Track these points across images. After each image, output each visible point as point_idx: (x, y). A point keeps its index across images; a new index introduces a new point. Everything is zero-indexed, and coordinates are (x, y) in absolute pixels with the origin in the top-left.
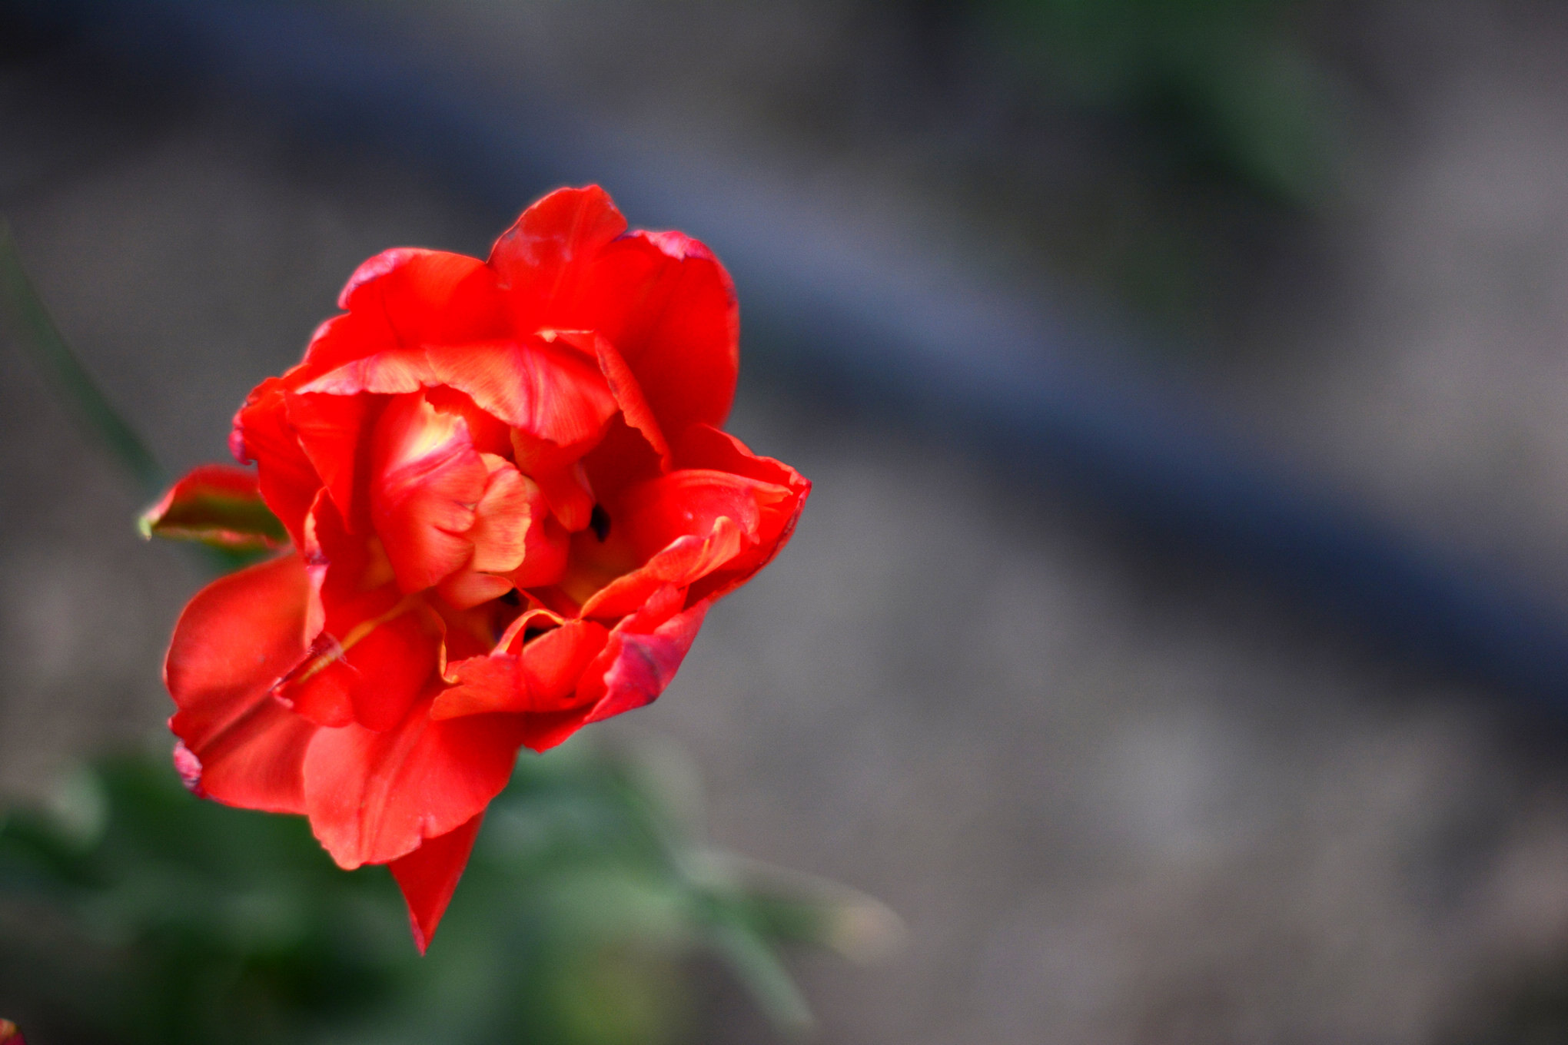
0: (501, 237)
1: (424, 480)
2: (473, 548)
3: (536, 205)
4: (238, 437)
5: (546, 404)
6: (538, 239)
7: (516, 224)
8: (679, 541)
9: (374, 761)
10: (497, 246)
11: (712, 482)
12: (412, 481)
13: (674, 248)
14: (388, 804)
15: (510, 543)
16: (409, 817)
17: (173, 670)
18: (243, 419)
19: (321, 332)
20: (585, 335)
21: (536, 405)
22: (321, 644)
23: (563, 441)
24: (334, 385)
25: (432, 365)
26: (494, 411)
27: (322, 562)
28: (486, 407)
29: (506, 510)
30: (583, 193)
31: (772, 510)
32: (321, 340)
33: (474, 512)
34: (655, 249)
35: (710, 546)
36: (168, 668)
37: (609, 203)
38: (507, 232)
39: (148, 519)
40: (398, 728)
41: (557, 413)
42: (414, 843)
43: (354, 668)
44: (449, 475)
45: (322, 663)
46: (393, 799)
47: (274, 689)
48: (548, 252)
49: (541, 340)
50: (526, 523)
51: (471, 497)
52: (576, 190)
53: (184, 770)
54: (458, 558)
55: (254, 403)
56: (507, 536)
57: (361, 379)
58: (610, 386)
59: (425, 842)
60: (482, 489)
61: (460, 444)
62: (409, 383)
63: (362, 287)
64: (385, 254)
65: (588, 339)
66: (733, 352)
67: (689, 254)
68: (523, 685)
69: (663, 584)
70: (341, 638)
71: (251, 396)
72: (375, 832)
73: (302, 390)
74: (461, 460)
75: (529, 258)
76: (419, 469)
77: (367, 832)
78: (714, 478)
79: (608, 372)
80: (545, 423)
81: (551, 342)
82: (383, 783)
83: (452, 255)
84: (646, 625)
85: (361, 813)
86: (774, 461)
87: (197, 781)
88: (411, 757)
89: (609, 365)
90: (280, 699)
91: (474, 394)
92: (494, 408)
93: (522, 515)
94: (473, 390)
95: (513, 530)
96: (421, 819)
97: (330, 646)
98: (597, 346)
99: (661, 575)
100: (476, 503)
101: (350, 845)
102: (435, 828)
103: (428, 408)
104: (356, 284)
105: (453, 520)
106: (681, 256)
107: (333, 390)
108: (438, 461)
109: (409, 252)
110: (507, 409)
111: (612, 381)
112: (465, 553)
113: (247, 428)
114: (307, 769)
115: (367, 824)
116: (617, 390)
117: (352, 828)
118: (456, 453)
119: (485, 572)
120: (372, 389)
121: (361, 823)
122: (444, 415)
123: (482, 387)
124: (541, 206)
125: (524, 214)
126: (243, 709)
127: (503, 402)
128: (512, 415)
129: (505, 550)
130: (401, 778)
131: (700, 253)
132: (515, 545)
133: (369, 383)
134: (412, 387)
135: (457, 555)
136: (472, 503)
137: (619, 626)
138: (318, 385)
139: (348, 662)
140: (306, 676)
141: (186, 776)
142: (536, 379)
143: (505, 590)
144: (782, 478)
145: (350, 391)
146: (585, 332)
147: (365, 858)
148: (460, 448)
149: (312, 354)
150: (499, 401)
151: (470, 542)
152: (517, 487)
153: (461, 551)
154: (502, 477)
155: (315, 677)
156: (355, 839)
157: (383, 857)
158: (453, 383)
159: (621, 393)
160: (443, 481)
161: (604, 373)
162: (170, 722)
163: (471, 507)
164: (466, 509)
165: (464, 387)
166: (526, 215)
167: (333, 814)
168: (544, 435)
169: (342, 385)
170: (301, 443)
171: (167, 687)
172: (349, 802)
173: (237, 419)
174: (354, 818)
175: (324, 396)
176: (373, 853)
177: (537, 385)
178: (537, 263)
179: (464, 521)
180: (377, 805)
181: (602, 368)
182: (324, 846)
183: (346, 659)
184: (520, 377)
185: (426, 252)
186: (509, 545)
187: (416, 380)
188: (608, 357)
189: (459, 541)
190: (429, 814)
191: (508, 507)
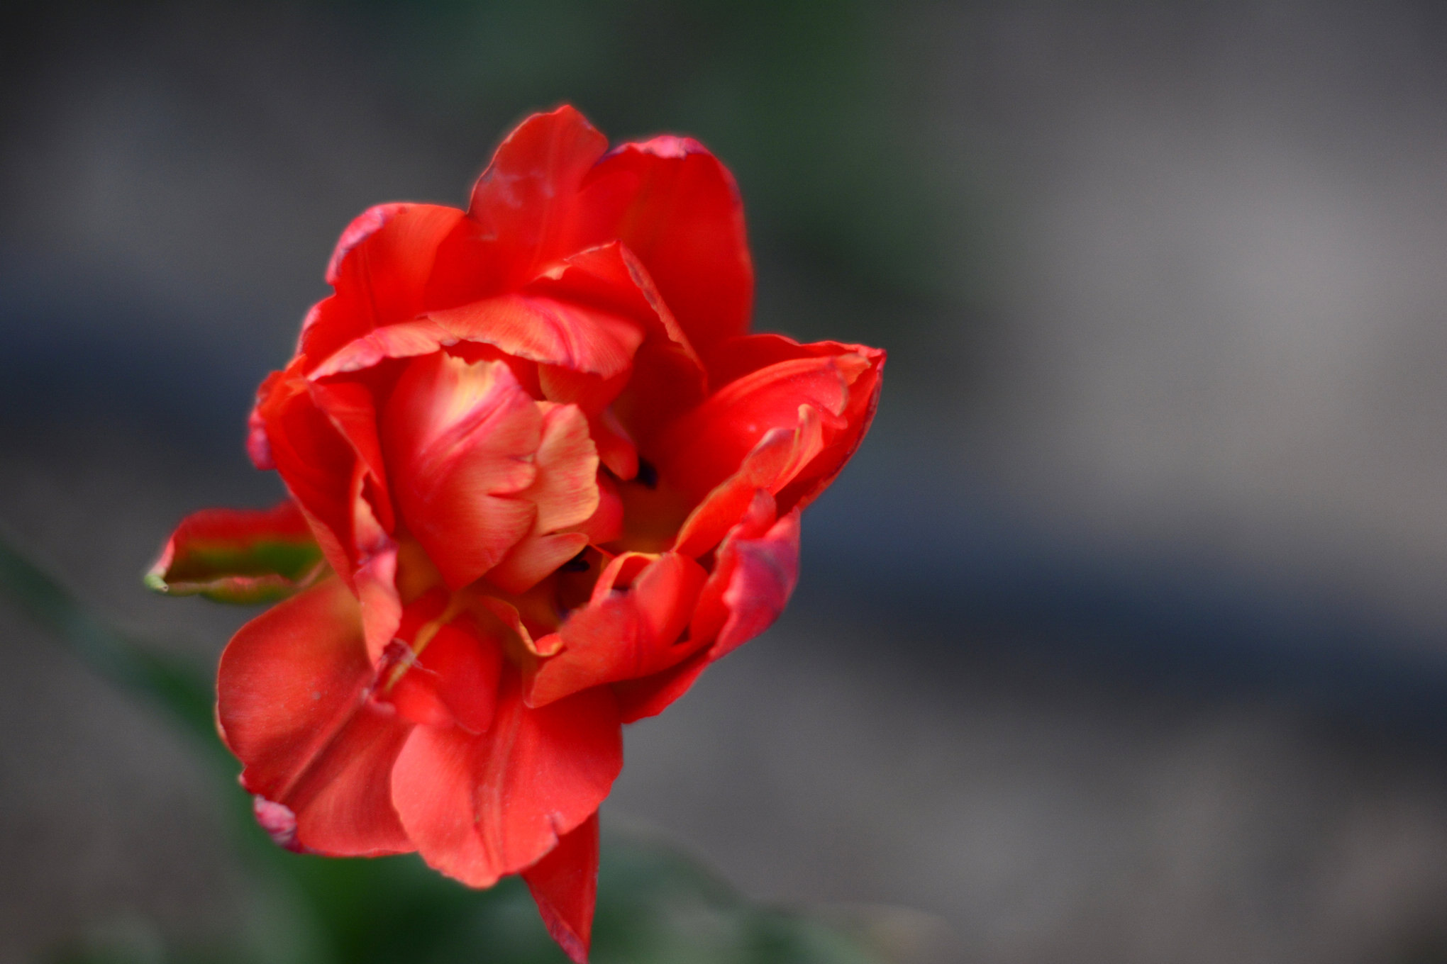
0: (478, 181)
1: (469, 442)
2: (536, 508)
3: (509, 138)
4: (261, 437)
5: (578, 337)
6: (515, 177)
7: (491, 164)
8: (768, 436)
9: (476, 771)
10: (476, 193)
11: (778, 376)
12: (457, 448)
13: (669, 148)
14: (504, 812)
15: (579, 489)
16: (533, 818)
18: (262, 415)
19: (311, 317)
20: (604, 252)
21: (568, 339)
22: (393, 651)
23: (607, 372)
24: (347, 362)
25: (441, 326)
26: (526, 354)
28: (516, 352)
29: (569, 454)
30: (556, 116)
32: (312, 327)
33: (534, 463)
34: (650, 156)
35: (801, 436)
36: (223, 722)
37: (584, 122)
38: (483, 174)
39: (156, 575)
40: (492, 730)
41: (592, 345)
42: (550, 841)
43: (432, 672)
44: (500, 427)
45: (399, 671)
46: (508, 805)
47: (369, 697)
48: (528, 189)
49: (548, 281)
50: (593, 462)
51: (526, 447)
52: (548, 114)
53: (274, 825)
54: (520, 524)
55: (268, 400)
56: (575, 483)
57: (374, 349)
58: (647, 298)
59: (561, 838)
60: (536, 435)
61: (505, 389)
62: (427, 344)
63: (353, 252)
64: (368, 213)
65: (611, 252)
66: (745, 258)
67: (689, 150)
68: (633, 634)
69: (759, 490)
70: (412, 641)
71: (262, 392)
72: (500, 843)
73: (313, 377)
74: (511, 405)
75: (510, 199)
76: (463, 430)
77: (491, 845)
78: (779, 371)
79: (642, 283)
80: (583, 357)
81: (559, 278)
82: (493, 791)
83: (433, 207)
84: (759, 531)
85: (478, 827)
86: (835, 343)
87: (292, 831)
88: (514, 756)
89: (641, 274)
90: (376, 705)
91: (497, 342)
92: (525, 350)
93: (588, 454)
94: (495, 339)
95: (580, 474)
96: (547, 817)
97: (403, 653)
98: (623, 257)
99: (755, 481)
100: (534, 452)
101: (477, 863)
102: (567, 822)
103: (458, 363)
104: (346, 249)
105: (510, 480)
106: (682, 153)
107: (350, 366)
108: (484, 415)
109: (393, 207)
110: (540, 349)
111: (647, 293)
112: (528, 516)
113: (267, 427)
114: (398, 800)
115: (489, 837)
116: (654, 300)
117: (473, 845)
118: (503, 401)
119: (552, 533)
120: (394, 354)
121: (482, 838)
122: (479, 364)
123: (504, 335)
124: (515, 138)
125: (498, 151)
126: (312, 753)
127: (533, 344)
128: (547, 354)
129: (575, 498)
130: (510, 782)
131: (697, 150)
132: (586, 489)
133: (388, 349)
134: (432, 347)
135: (518, 521)
136: (530, 453)
137: (726, 543)
138: (330, 367)
139: (426, 666)
140: (390, 685)
141: (279, 830)
142: (557, 317)
143: (579, 548)
145: (371, 361)
146: (606, 246)
147: (500, 870)
148: (506, 393)
149: (304, 345)
150: (528, 343)
151: (531, 502)
152: (577, 422)
153: (522, 514)
154: (557, 417)
155: (398, 686)
156: (480, 854)
157: (516, 866)
158: (473, 337)
160: (493, 436)
161: (637, 285)
162: (241, 779)
163: (529, 459)
164: (524, 462)
165: (487, 339)
166: (500, 152)
167: (444, 837)
168: (586, 368)
170: (334, 422)
172: (463, 815)
173: (256, 416)
174: (472, 834)
175: (340, 377)
176: (507, 863)
177: (561, 323)
178: (519, 204)
179: (523, 477)
180: (493, 816)
181: (634, 280)
182: (446, 874)
183: (421, 664)
184: (541, 317)
185: (410, 206)
186: (578, 492)
187: (433, 340)
188: (638, 266)
189: (519, 504)
190: (553, 811)
191: (570, 449)
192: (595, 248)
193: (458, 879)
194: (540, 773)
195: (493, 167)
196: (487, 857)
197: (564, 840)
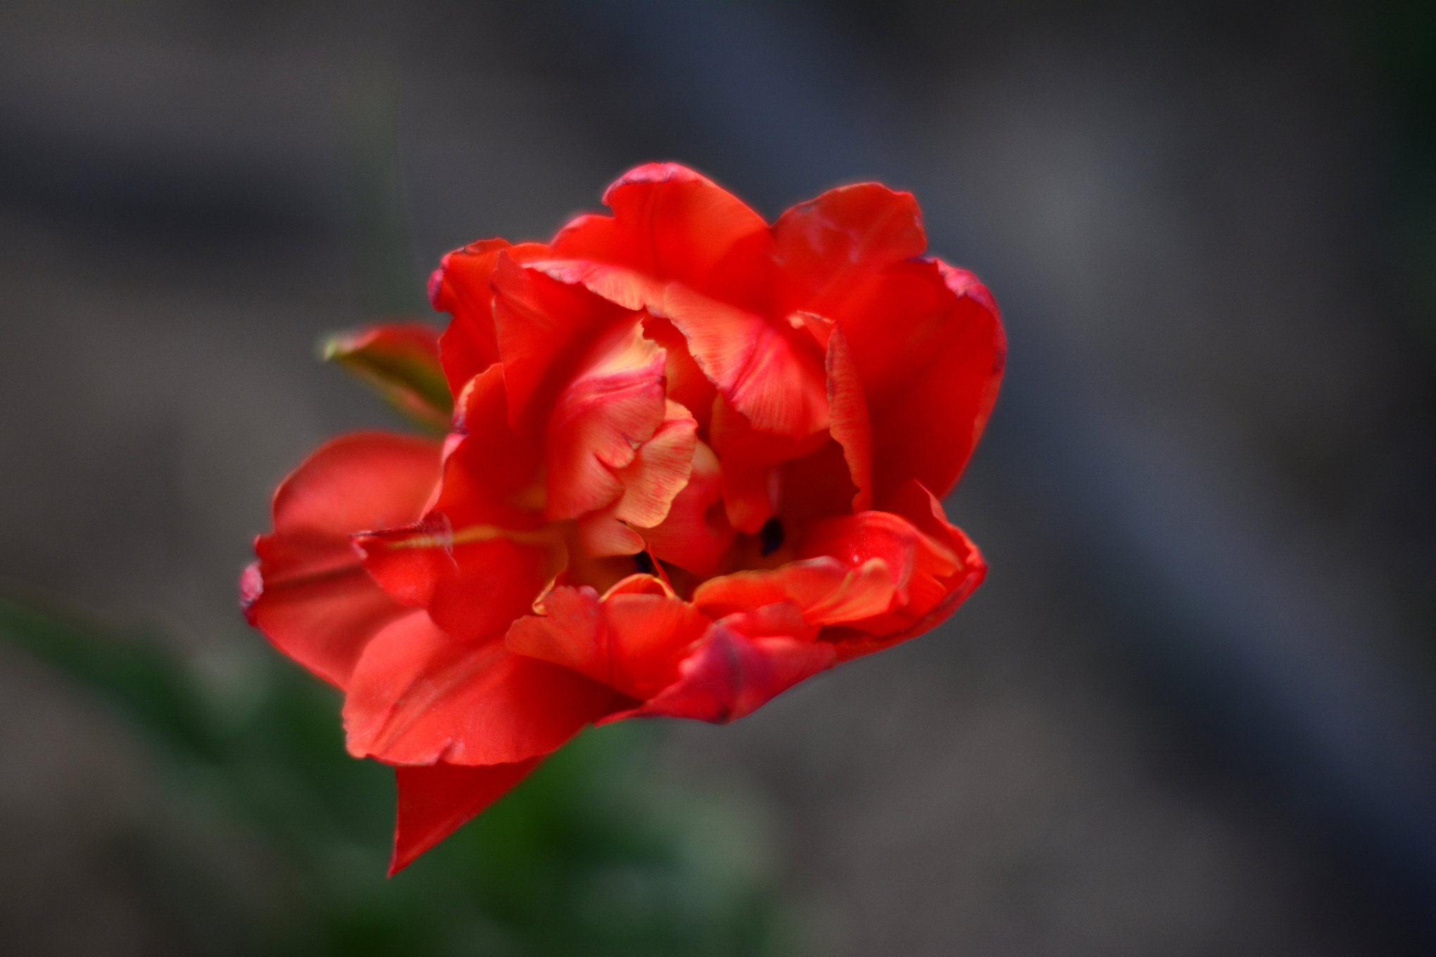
0: (795, 206)
1: (602, 398)
2: (623, 492)
3: (842, 189)
4: (438, 276)
5: (758, 380)
6: (831, 225)
7: (813, 200)
8: (821, 561)
9: (433, 668)
10: (789, 215)
11: (888, 525)
12: (591, 397)
13: (957, 282)
14: (427, 712)
15: (658, 500)
16: (440, 733)
17: (287, 494)
18: (451, 262)
19: (577, 221)
20: (825, 324)
21: (748, 376)
22: (433, 523)
23: (760, 423)
24: (557, 269)
25: (665, 297)
26: (701, 362)
27: (463, 432)
28: (695, 356)
29: (670, 463)
30: (895, 197)
31: (939, 583)
32: (573, 230)
33: (637, 451)
34: (940, 279)
35: (851, 583)
36: (282, 489)
37: (916, 218)
38: (802, 204)
39: (336, 345)
40: (474, 644)
41: (765, 394)
42: (430, 758)
43: (455, 563)
44: (627, 402)
45: (423, 541)
46: (434, 709)
47: (358, 536)
48: (838, 244)
49: (788, 324)
50: (682, 484)
51: (639, 435)
52: (889, 190)
53: (246, 589)
54: (603, 497)
55: (472, 254)
56: (659, 492)
57: (585, 273)
58: (827, 385)
59: (441, 764)
60: (652, 430)
61: (650, 375)
62: (633, 300)
63: (630, 185)
64: (666, 165)
65: (827, 328)
67: (970, 294)
68: (604, 643)
69: (789, 602)
70: (457, 526)
71: (472, 246)
72: (400, 732)
73: (526, 265)
74: (643, 390)
75: (815, 242)
76: (602, 386)
77: (391, 729)
78: (891, 521)
79: (831, 369)
80: (746, 398)
81: (795, 327)
82: (432, 691)
83: (739, 202)
84: (754, 631)
85: (395, 709)
86: (961, 533)
87: (251, 603)
88: (474, 678)
89: (836, 362)
90: (356, 546)
91: (691, 339)
92: (702, 360)
93: (682, 475)
94: (691, 335)
95: (666, 486)
96: (449, 740)
97: (442, 530)
98: (830, 338)
99: (792, 591)
100: (643, 443)
101: (369, 734)
102: (459, 756)
103: (639, 330)
104: (624, 182)
105: (614, 454)
106: (960, 292)
107: (554, 273)
108: (625, 384)
109: (690, 174)
110: (717, 367)
111: (832, 381)
112: (612, 493)
113: (451, 273)
115: (397, 721)
116: (834, 393)
117: (379, 720)
118: (642, 383)
119: (623, 522)
120: (590, 287)
121: (391, 718)
122: (651, 342)
123: (702, 337)
124: (848, 192)
125: (828, 192)
127: (716, 359)
128: (718, 374)
129: (651, 505)
130: (452, 694)
131: (982, 299)
132: (662, 503)
133: (591, 281)
134: (635, 306)
135: (604, 493)
136: (638, 441)
137: (724, 621)
138: (542, 265)
139: (454, 555)
140: (400, 544)
141: (246, 595)
142: (762, 355)
143: (637, 550)
144: (963, 552)
145: (569, 279)
146: (826, 320)
147: (375, 752)
148: (647, 378)
149: (559, 241)
150: (713, 356)
151: (622, 484)
152: (688, 442)
153: (609, 489)
154: (676, 427)
155: (409, 552)
156: (376, 731)
158: (677, 321)
159: (837, 397)
160: (619, 407)
161: (827, 368)
162: (257, 538)
163: (635, 446)
164: (630, 446)
165: (685, 328)
166: (826, 195)
167: (368, 700)
168: (741, 407)
169: (562, 272)
170: (493, 304)
171: (272, 506)
172: (391, 694)
173: (446, 259)
174: (386, 712)
175: (543, 276)
176: (386, 751)
177: (760, 361)
178: (821, 250)
179: (623, 457)
180: (415, 709)
181: (827, 362)
182: (345, 726)
183: (452, 552)
185: (709, 183)
186: (656, 501)
187: (641, 301)
188: (839, 354)
189: (612, 478)
190: (461, 740)
191: (671, 460)
192: (817, 316)
193: (348, 736)
194: (481, 705)
195: (815, 203)
196: (379, 736)
197: (442, 765)
